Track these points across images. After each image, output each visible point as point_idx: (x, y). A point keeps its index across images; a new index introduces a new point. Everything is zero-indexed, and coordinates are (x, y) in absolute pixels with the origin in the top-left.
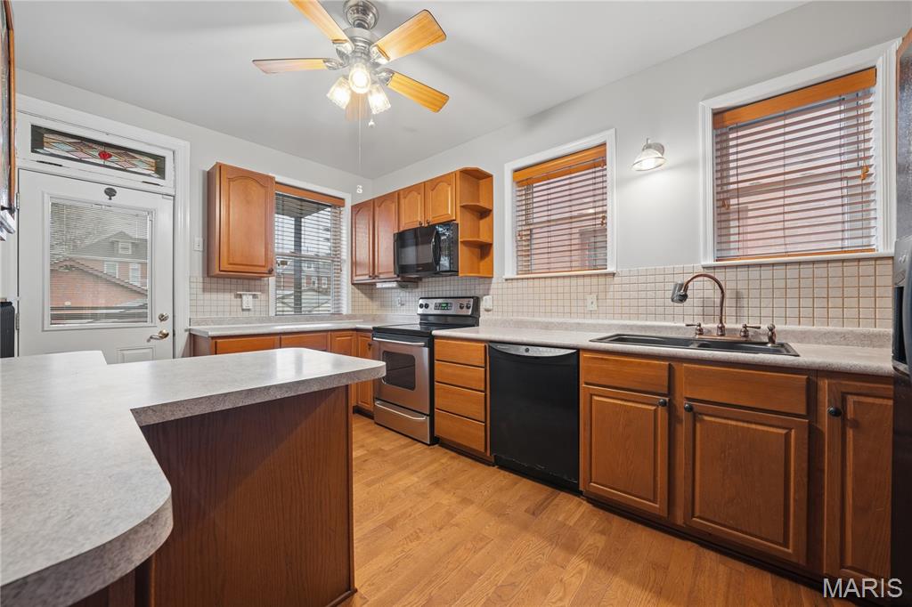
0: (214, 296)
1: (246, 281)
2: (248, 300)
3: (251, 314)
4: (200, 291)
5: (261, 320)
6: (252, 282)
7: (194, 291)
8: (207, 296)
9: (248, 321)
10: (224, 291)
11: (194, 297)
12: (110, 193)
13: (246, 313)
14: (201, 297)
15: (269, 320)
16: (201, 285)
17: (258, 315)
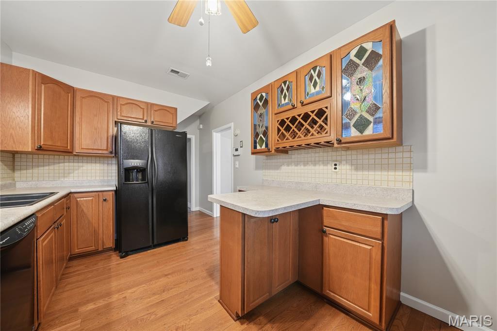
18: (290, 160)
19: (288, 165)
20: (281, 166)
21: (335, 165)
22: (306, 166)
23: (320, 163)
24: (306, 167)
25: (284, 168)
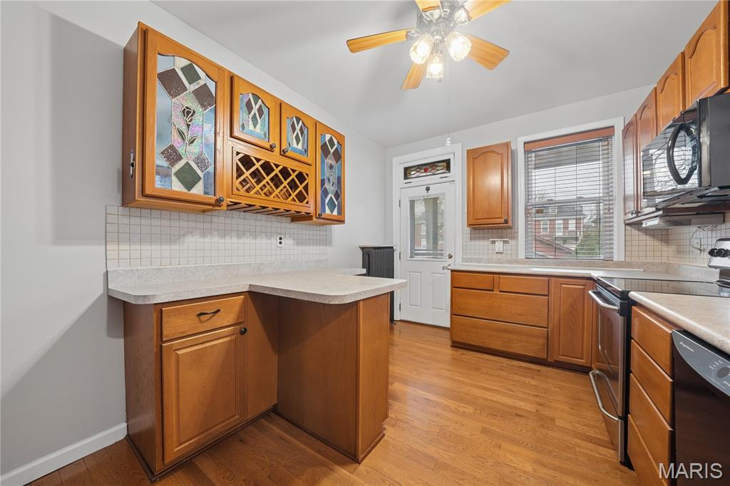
0: (477, 243)
1: (500, 231)
2: (499, 245)
3: (504, 256)
4: (468, 240)
5: (511, 262)
6: (505, 231)
7: (465, 240)
8: (473, 242)
9: (499, 262)
10: (483, 238)
11: (465, 244)
12: (428, 189)
13: (499, 256)
14: (469, 243)
15: (518, 262)
16: (469, 236)
17: (509, 257)
18: (208, 226)
19: (203, 235)
20: (184, 236)
21: (281, 239)
22: (241, 238)
23: (263, 235)
24: (241, 241)
25: (193, 241)
